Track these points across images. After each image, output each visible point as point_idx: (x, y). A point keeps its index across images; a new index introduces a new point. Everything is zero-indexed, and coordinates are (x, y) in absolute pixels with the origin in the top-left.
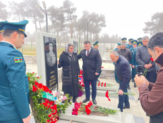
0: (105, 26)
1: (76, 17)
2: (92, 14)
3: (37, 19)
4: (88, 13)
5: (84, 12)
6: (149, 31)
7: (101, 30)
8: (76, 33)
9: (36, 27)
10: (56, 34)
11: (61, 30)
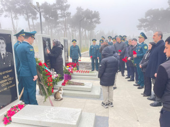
0: (99, 23)
1: (70, 13)
2: (86, 10)
3: (30, 16)
4: (83, 9)
5: (78, 9)
6: (142, 28)
7: (95, 27)
8: (70, 30)
9: (29, 24)
10: (50, 31)
11: (55, 27)
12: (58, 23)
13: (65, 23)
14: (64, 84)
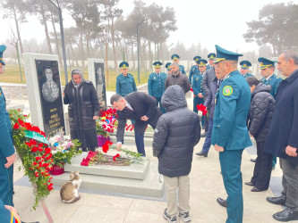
0: (174, 29)
1: (121, 11)
3: (49, 16)
4: (144, 4)
5: (136, 3)
6: (254, 38)
7: (167, 36)
9: (46, 31)
11: (94, 37)
12: (100, 29)
13: (112, 28)
14: (85, 162)
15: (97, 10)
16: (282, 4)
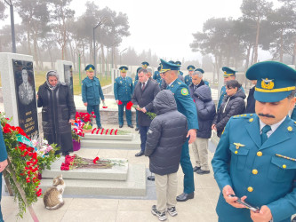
0: (127, 34)
1: (74, 12)
2: (104, 10)
4: (97, 7)
5: (88, 5)
6: (198, 48)
7: (120, 41)
8: (74, 43)
10: (32, 42)
11: (43, 36)
12: (49, 29)
13: (63, 29)
14: (65, 167)
15: (46, 8)
16: (224, 19)
